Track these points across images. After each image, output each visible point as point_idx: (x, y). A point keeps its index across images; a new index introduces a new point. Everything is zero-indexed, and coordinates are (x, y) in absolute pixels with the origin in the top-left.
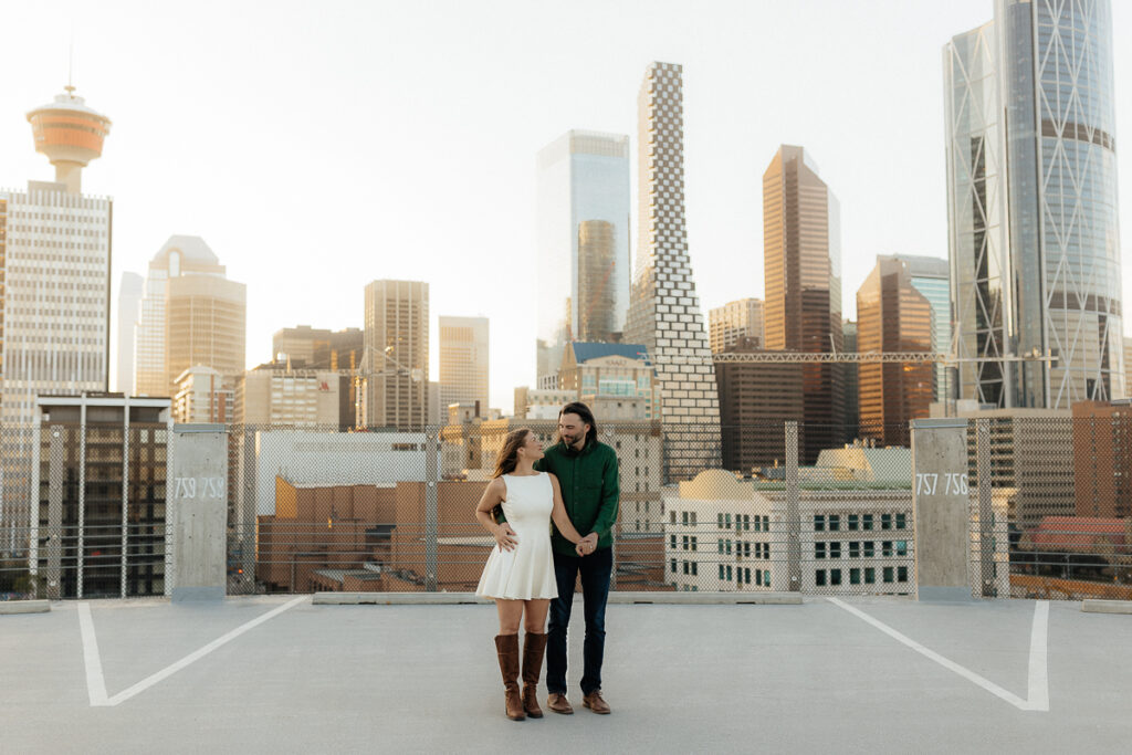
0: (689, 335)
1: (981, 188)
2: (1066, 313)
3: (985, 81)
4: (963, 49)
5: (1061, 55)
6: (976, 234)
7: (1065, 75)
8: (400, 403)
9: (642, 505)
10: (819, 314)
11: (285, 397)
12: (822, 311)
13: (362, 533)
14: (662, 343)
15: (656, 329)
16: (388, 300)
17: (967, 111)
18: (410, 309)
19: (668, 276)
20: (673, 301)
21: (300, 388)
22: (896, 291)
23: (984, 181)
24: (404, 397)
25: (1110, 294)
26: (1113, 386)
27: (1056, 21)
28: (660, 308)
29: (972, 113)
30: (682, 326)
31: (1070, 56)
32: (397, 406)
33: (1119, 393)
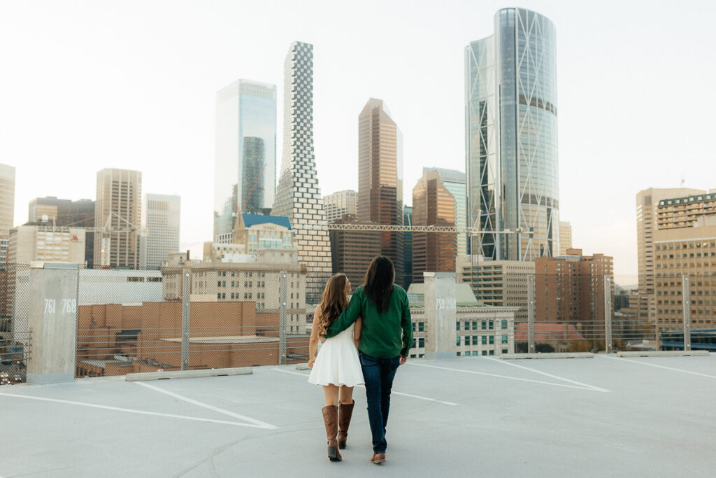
0: (314, 212)
1: (484, 132)
2: (530, 206)
3: (488, 70)
4: (476, 50)
5: (530, 58)
6: (481, 158)
7: (532, 70)
8: (120, 250)
9: (295, 316)
10: (390, 202)
11: (47, 245)
12: (392, 200)
13: (113, 336)
14: (297, 216)
15: (294, 207)
16: (113, 182)
17: (477, 86)
18: (129, 189)
19: (302, 174)
20: (305, 190)
21: (58, 239)
22: (435, 189)
23: (486, 128)
24: (122, 246)
25: (553, 197)
26: (554, 249)
27: (528, 38)
28: (297, 194)
29: (480, 88)
30: (310, 206)
31: (535, 59)
32: (118, 252)
33: (557, 253)
